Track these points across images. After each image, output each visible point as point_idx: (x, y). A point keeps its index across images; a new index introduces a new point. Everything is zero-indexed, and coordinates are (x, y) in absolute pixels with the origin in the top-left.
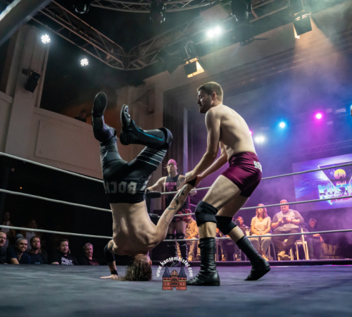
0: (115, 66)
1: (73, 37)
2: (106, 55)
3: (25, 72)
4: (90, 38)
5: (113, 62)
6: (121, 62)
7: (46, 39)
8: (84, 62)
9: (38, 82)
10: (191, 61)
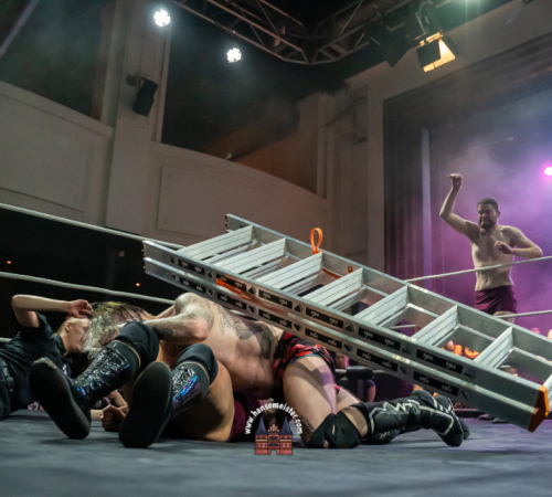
0: (292, 58)
1: (212, 10)
2: (273, 39)
3: (131, 80)
4: (242, 9)
5: (286, 51)
6: (300, 50)
7: (162, 18)
8: (234, 55)
9: (155, 97)
10: (430, 39)
